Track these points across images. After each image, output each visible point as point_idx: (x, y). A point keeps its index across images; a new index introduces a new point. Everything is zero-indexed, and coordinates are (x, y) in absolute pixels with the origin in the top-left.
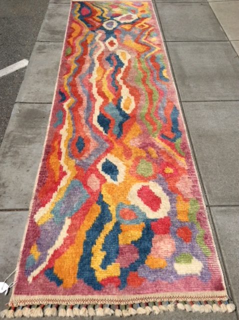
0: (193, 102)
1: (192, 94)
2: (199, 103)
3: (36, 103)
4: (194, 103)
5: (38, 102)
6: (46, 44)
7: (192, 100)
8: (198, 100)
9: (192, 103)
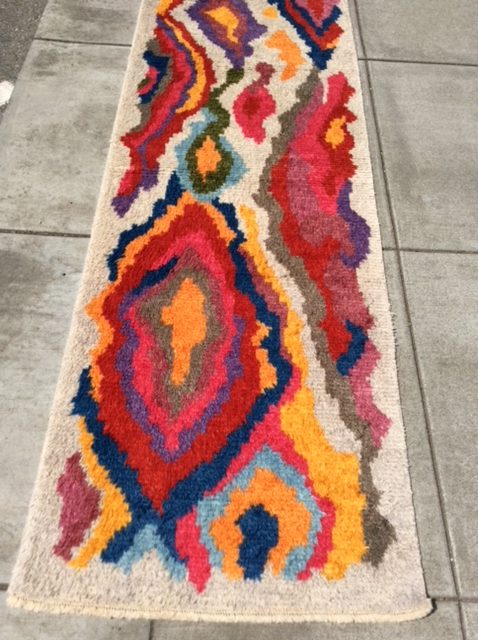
0: (429, 251)
1: (427, 227)
2: (445, 257)
3: (17, 232)
4: (431, 256)
5: (23, 229)
6: (60, 49)
7: (425, 247)
8: (442, 246)
9: (426, 254)
